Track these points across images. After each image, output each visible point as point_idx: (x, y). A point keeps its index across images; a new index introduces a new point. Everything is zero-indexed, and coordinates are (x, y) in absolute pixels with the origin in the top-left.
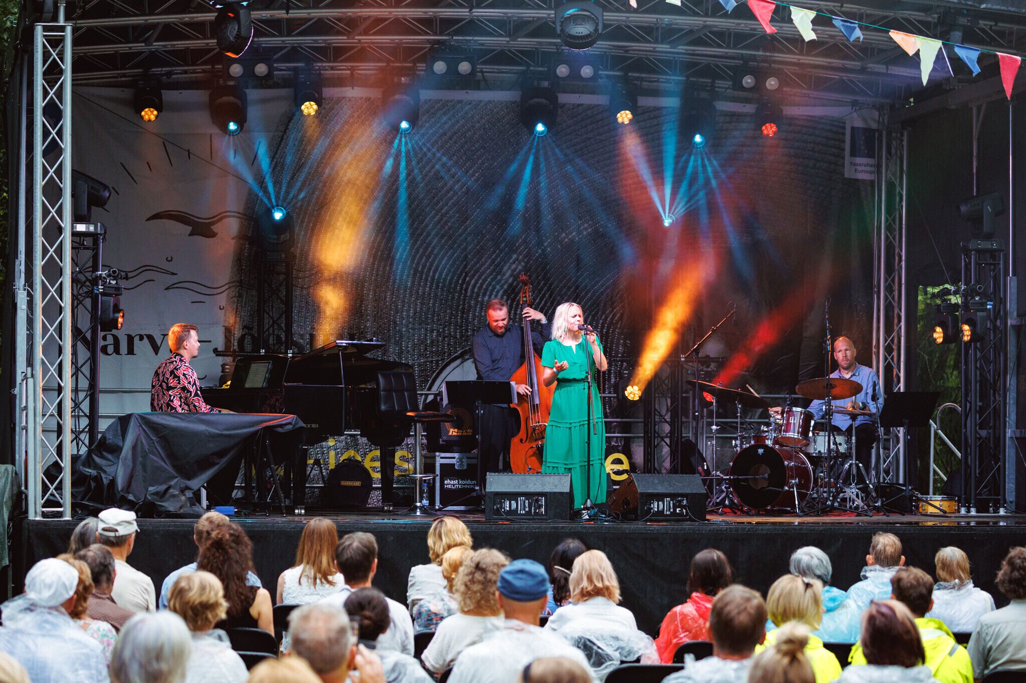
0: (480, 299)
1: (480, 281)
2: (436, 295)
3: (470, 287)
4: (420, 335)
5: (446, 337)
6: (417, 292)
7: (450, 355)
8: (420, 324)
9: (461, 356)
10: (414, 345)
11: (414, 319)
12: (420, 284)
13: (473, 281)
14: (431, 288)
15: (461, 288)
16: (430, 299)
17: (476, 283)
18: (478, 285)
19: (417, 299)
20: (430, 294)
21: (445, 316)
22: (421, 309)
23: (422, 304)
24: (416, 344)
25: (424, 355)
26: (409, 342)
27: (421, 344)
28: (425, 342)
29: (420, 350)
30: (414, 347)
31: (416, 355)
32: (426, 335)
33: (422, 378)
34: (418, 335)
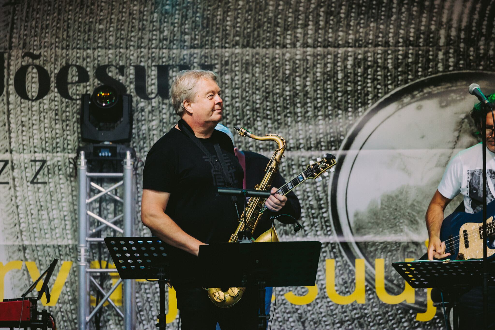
0: (427, 3)
5: (369, 67)
7: (376, 97)
8: (325, 48)
10: (315, 82)
11: (316, 40)
16: (341, 5)
19: (319, 6)
21: (367, 34)
24: (320, 81)
25: (333, 99)
26: (307, 77)
27: (328, 80)
28: (334, 77)
29: (325, 90)
30: (315, 85)
31: (320, 98)
32: (335, 64)
33: (331, 137)
34: (323, 65)
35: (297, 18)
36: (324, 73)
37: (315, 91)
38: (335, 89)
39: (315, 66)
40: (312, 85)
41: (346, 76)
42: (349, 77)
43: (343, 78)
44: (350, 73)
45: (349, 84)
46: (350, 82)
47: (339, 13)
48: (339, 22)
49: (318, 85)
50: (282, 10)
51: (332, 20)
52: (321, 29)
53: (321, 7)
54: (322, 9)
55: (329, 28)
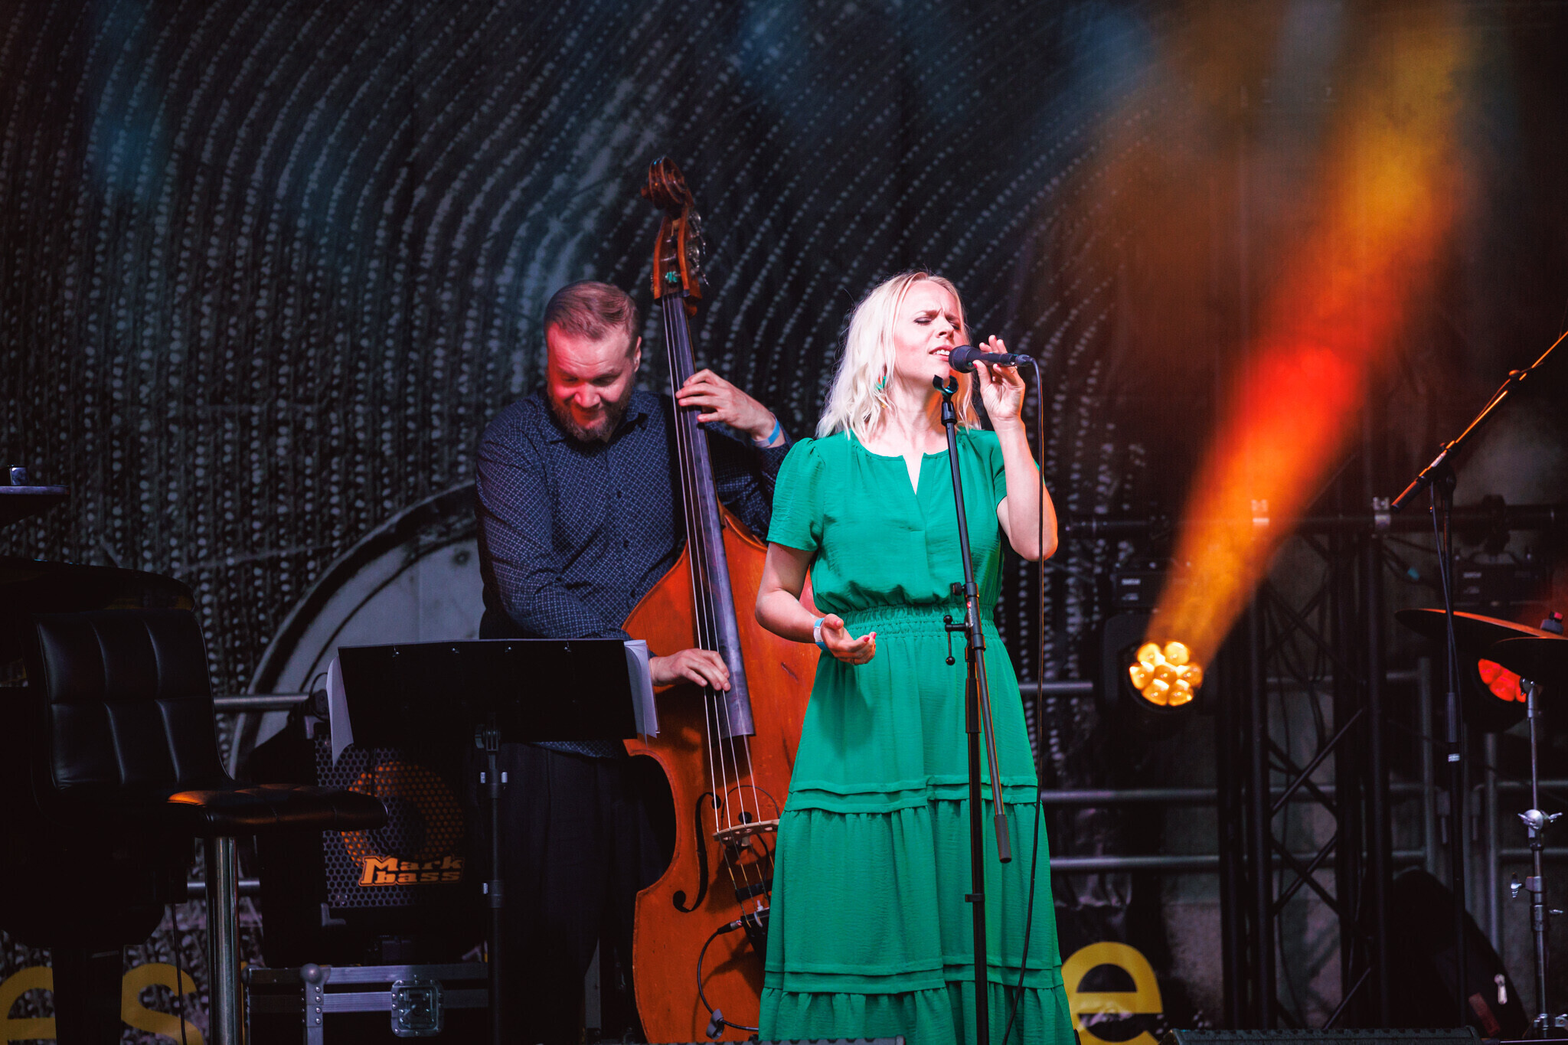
0: (477, 282)
1: (478, 201)
3: (433, 230)
4: (219, 449)
5: (333, 452)
6: (199, 256)
7: (352, 531)
8: (216, 399)
9: (405, 534)
10: (192, 494)
11: (191, 379)
12: (209, 224)
13: (445, 205)
14: (258, 239)
15: (395, 236)
16: (256, 288)
17: (459, 209)
18: (468, 220)
19: (198, 288)
20: (256, 265)
21: (326, 363)
22: (220, 332)
23: (222, 309)
24: (204, 489)
25: (240, 538)
26: (170, 479)
27: (225, 487)
28: (241, 480)
29: (220, 514)
30: (191, 500)
31: (205, 536)
32: (244, 447)
33: (234, 638)
34: (211, 450)
35: (139, 322)
36: (212, 470)
37: (192, 516)
38: (245, 512)
39: (190, 449)
40: (183, 502)
41: (273, 475)
42: (280, 479)
43: (264, 483)
44: (285, 468)
45: (281, 497)
46: (283, 491)
47: (253, 308)
48: (252, 331)
49: (198, 501)
50: (101, 300)
51: (235, 326)
52: (206, 350)
53: (205, 292)
54: (207, 298)
55: (227, 347)
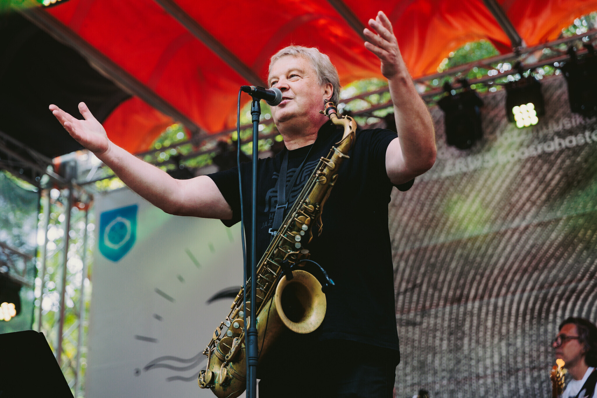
2: (523, 331)
11: (501, 367)
12: (502, 322)
14: (516, 324)
20: (516, 331)
23: (508, 346)
28: (517, 393)
44: (529, 388)
54: (503, 342)
